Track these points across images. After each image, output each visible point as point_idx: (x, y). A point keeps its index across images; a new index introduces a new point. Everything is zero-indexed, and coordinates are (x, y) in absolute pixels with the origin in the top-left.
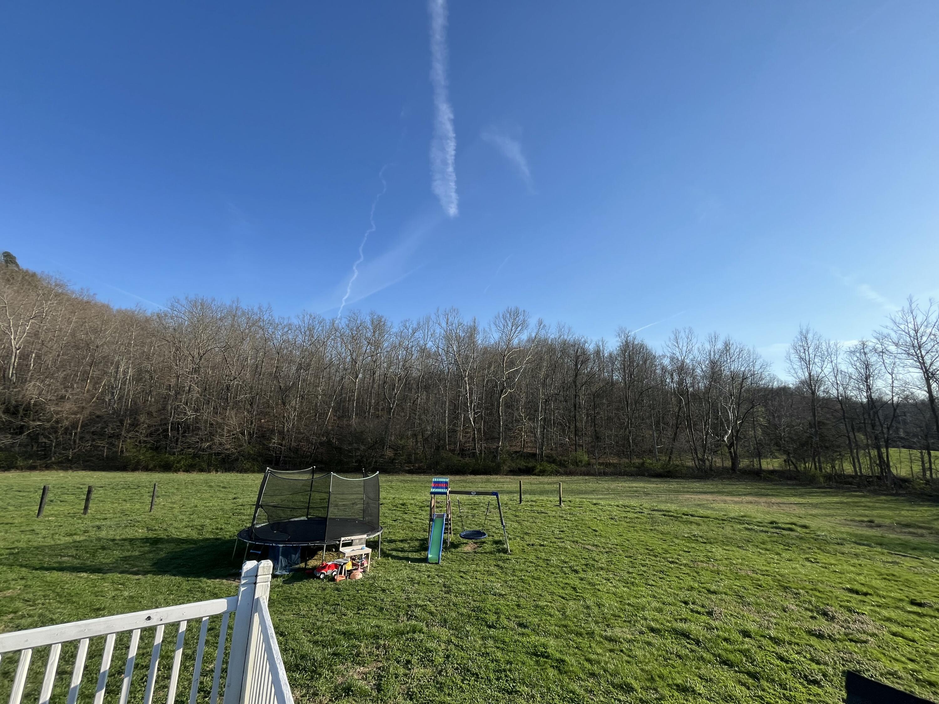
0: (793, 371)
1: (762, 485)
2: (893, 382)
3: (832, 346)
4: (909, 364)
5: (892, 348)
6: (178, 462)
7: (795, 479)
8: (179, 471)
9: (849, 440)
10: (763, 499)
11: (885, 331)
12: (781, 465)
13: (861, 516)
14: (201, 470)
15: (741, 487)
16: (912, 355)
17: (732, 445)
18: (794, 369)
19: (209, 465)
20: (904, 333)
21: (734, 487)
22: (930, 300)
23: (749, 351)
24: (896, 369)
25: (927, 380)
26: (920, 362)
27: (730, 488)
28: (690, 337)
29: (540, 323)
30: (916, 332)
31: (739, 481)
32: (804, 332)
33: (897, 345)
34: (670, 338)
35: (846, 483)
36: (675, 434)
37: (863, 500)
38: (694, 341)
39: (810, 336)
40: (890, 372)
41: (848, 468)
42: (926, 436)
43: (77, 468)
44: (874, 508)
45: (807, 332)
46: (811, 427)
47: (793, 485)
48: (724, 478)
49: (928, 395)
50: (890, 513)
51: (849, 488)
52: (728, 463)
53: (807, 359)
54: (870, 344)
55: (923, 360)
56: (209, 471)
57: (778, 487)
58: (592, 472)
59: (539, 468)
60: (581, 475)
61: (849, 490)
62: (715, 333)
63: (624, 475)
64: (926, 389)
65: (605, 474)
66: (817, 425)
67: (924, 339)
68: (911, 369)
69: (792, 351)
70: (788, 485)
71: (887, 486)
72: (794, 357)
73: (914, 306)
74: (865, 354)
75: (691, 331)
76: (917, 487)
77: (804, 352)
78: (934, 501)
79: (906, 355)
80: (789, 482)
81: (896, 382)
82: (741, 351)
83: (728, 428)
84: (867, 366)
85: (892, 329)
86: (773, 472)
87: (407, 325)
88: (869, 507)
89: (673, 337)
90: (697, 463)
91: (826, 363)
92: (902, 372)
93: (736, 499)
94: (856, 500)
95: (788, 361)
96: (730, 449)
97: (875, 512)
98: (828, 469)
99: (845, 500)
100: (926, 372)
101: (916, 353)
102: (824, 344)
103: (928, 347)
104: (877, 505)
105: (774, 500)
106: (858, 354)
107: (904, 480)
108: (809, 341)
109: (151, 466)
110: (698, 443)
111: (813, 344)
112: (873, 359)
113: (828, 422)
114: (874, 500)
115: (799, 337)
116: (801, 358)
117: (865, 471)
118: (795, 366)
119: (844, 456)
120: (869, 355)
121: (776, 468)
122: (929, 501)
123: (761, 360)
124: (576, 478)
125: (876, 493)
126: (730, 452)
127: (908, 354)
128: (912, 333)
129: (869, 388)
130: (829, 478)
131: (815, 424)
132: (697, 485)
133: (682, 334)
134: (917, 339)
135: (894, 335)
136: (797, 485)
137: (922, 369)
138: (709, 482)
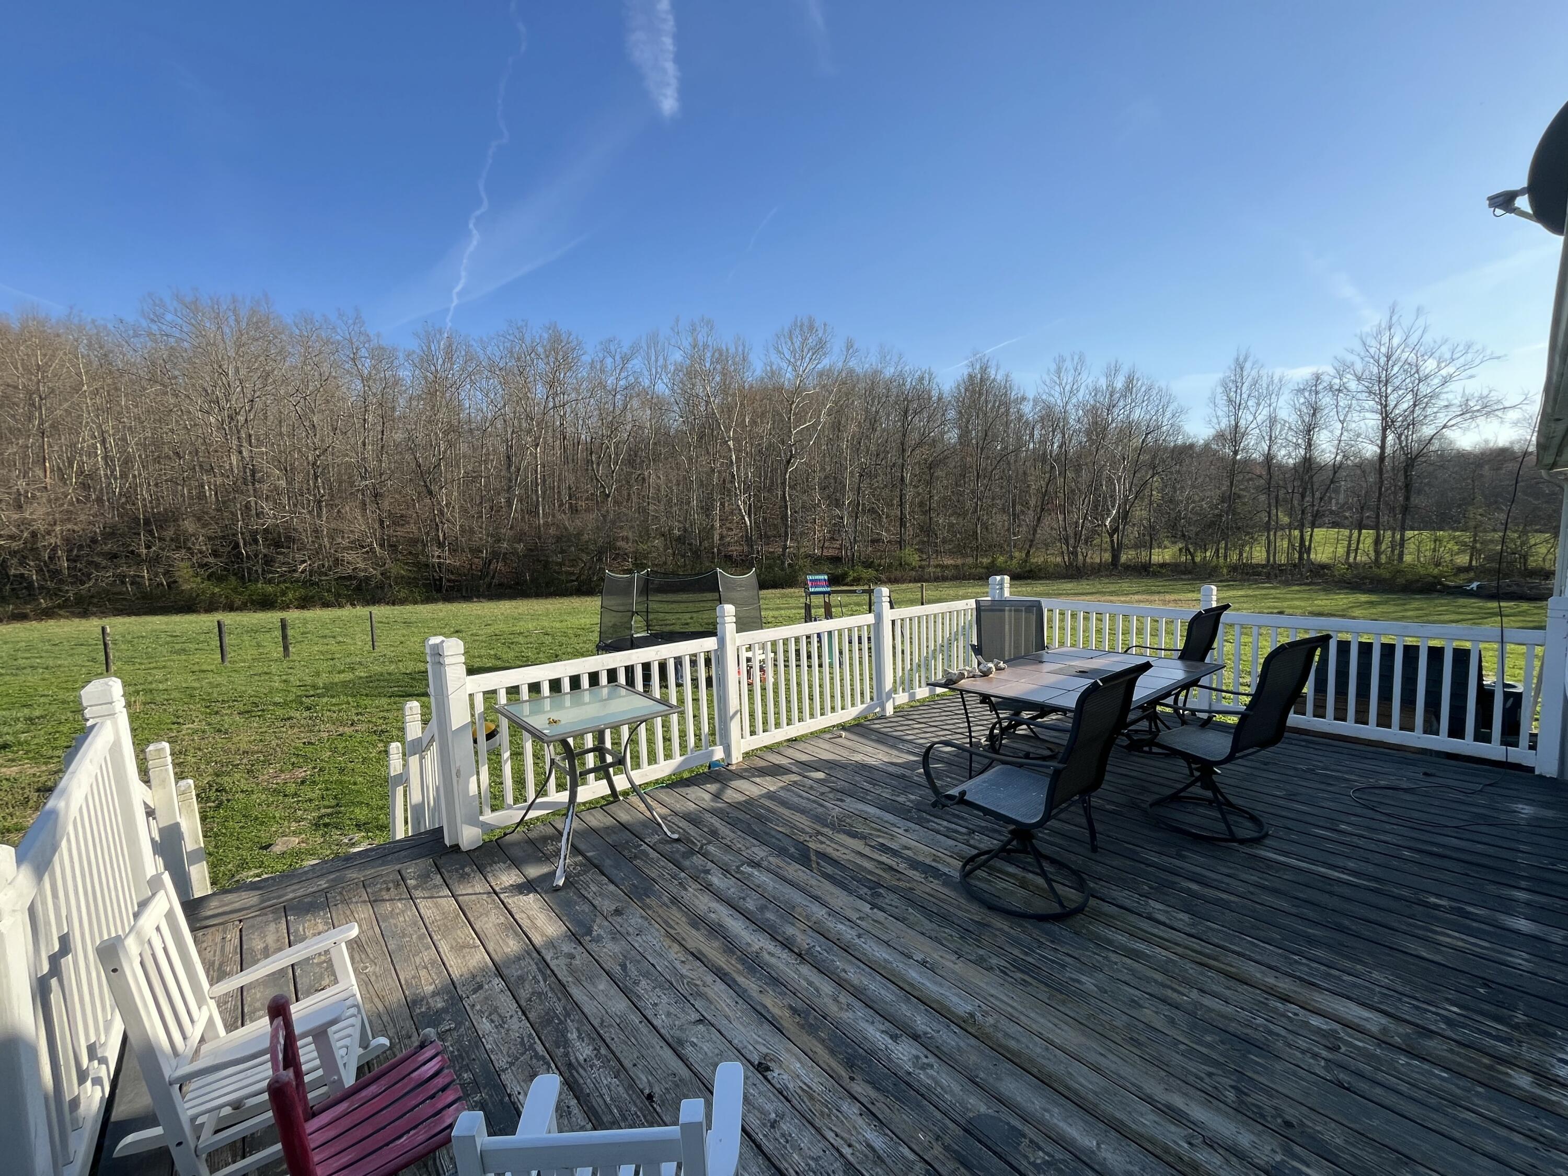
0: (1215, 420)
1: (1150, 581)
2: (1342, 434)
3: (1276, 381)
4: (1367, 406)
5: (1353, 385)
6: (284, 594)
7: (1190, 573)
8: (289, 608)
9: (1269, 517)
10: (1156, 597)
11: (1350, 358)
12: (1174, 556)
13: (1269, 608)
14: (326, 605)
15: (1125, 585)
16: (1374, 394)
17: (1116, 530)
18: (1217, 417)
19: (338, 595)
20: (1372, 361)
21: (1117, 586)
22: (1418, 309)
23: (1160, 390)
24: (1349, 415)
25: (1384, 430)
26: (1381, 404)
27: (1112, 588)
28: (1079, 368)
29: (849, 345)
30: (1388, 358)
31: (1121, 579)
32: (1241, 359)
33: (1359, 379)
34: (1049, 370)
35: (1254, 574)
36: (1039, 519)
37: (1272, 591)
38: (1084, 376)
39: (1248, 365)
40: (1342, 419)
41: (1258, 555)
42: (1362, 508)
43: (103, 613)
44: (1286, 600)
45: (1245, 360)
46: (1223, 502)
47: (1189, 580)
48: (1102, 576)
49: (1379, 451)
50: (1303, 604)
51: (1256, 580)
52: (1107, 556)
53: (1238, 402)
54: (1326, 378)
55: (1386, 401)
56: (341, 606)
57: (1170, 583)
58: (926, 577)
59: (852, 575)
60: (910, 582)
61: (1256, 582)
62: (1117, 362)
63: (969, 579)
64: (1379, 442)
65: (944, 579)
66: (1230, 498)
67: (1396, 369)
68: (1368, 415)
69: (1220, 390)
70: (1182, 580)
71: (1302, 575)
72: (1221, 400)
73: (1395, 319)
74: (1317, 393)
75: (1082, 360)
76: (1336, 573)
77: (1236, 392)
78: (1352, 589)
79: (1367, 394)
80: (1183, 577)
81: (1345, 434)
82: (1150, 389)
83: (1113, 507)
84: (1315, 411)
85: (1359, 355)
86: (1163, 565)
87: (612, 348)
88: (1279, 598)
89: (1053, 367)
90: (1066, 559)
91: (1261, 407)
92: (1357, 419)
93: (1123, 599)
94: (1264, 592)
95: (1212, 405)
96: (1111, 536)
97: (1286, 604)
98: (1234, 557)
99: (1250, 592)
100: (1385, 418)
101: (1380, 390)
102: (1265, 378)
103: (1397, 382)
104: (1289, 596)
105: (1168, 597)
106: (1307, 394)
107: (1324, 567)
108: (1245, 373)
109: (238, 603)
110: (1070, 531)
111: (1250, 378)
112: (1326, 400)
113: (1245, 493)
114: (1284, 591)
115: (1233, 367)
116: (1230, 400)
117: (1282, 559)
118: (1220, 413)
119: (1256, 540)
120: (1320, 396)
121: (1168, 561)
122: (1347, 588)
123: (1176, 404)
124: (904, 586)
125: (1287, 583)
126: (1112, 541)
127: (1370, 392)
128: (1383, 360)
129: (1309, 445)
130: (1234, 568)
131: (1230, 497)
132: (1068, 586)
133: (1068, 364)
134: (1387, 371)
135: (1359, 367)
136: (1195, 580)
137: (1382, 414)
138: (1085, 582)
